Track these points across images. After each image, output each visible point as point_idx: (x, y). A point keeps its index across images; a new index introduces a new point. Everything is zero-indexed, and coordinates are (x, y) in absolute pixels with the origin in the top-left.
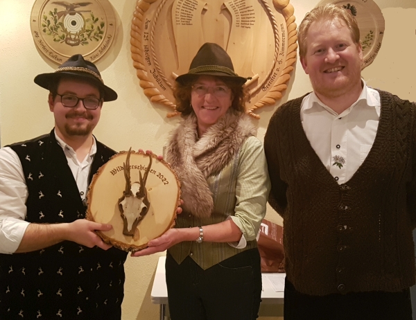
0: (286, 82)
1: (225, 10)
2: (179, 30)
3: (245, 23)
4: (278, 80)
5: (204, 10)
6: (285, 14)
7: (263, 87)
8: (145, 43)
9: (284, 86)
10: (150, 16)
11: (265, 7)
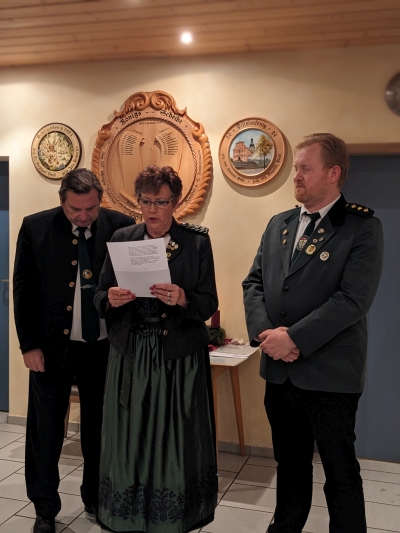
0: (202, 196)
1: (156, 142)
2: (125, 159)
3: (171, 151)
4: (197, 194)
5: (142, 144)
6: (200, 142)
7: (185, 199)
8: (101, 169)
9: (201, 199)
10: (105, 149)
11: (186, 138)
